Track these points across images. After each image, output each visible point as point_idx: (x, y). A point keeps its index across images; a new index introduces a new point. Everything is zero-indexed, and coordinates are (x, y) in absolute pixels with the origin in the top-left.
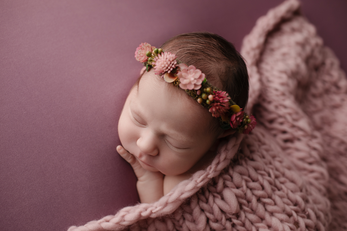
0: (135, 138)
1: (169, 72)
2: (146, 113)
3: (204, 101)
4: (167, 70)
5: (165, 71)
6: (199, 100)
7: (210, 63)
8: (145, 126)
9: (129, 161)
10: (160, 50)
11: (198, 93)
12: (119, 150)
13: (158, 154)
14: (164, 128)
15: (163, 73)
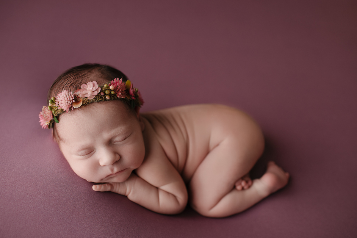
0: (96, 166)
1: (74, 101)
2: (86, 142)
3: (110, 95)
4: (72, 102)
5: (71, 103)
6: (107, 97)
7: (89, 77)
8: (94, 151)
9: (109, 188)
10: (52, 98)
11: (102, 94)
12: (96, 188)
13: (121, 157)
14: (106, 136)
15: (71, 106)
